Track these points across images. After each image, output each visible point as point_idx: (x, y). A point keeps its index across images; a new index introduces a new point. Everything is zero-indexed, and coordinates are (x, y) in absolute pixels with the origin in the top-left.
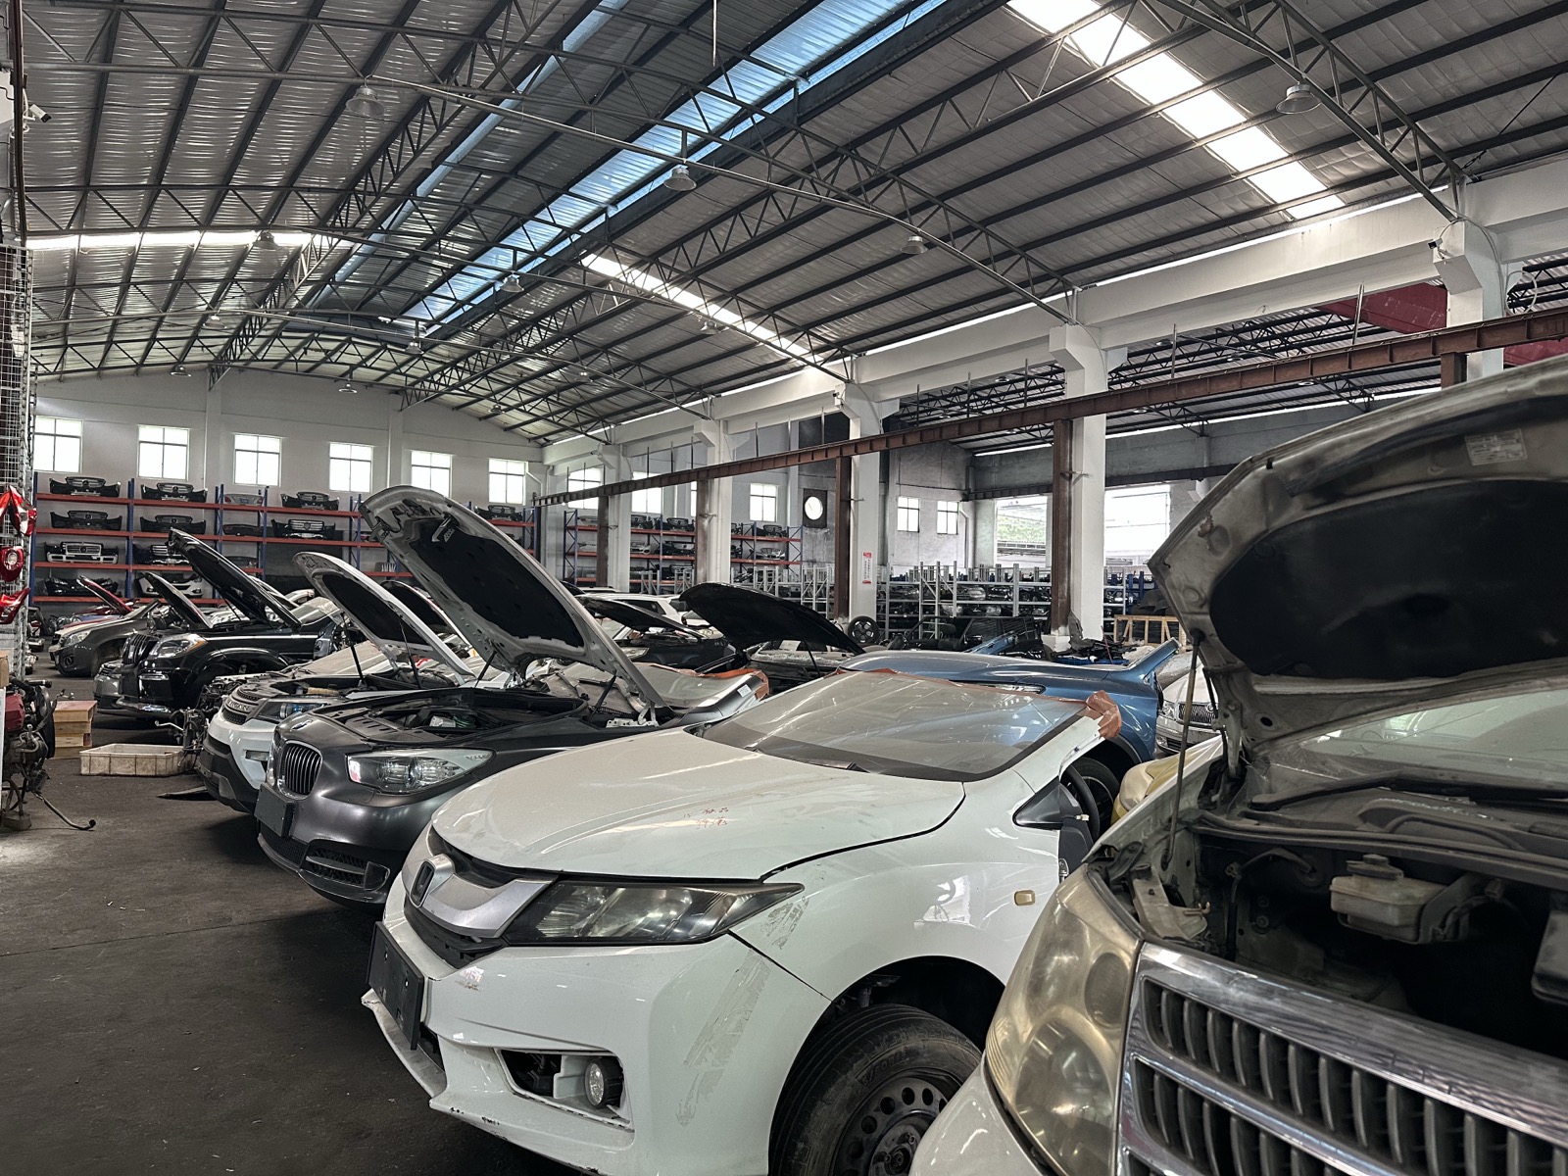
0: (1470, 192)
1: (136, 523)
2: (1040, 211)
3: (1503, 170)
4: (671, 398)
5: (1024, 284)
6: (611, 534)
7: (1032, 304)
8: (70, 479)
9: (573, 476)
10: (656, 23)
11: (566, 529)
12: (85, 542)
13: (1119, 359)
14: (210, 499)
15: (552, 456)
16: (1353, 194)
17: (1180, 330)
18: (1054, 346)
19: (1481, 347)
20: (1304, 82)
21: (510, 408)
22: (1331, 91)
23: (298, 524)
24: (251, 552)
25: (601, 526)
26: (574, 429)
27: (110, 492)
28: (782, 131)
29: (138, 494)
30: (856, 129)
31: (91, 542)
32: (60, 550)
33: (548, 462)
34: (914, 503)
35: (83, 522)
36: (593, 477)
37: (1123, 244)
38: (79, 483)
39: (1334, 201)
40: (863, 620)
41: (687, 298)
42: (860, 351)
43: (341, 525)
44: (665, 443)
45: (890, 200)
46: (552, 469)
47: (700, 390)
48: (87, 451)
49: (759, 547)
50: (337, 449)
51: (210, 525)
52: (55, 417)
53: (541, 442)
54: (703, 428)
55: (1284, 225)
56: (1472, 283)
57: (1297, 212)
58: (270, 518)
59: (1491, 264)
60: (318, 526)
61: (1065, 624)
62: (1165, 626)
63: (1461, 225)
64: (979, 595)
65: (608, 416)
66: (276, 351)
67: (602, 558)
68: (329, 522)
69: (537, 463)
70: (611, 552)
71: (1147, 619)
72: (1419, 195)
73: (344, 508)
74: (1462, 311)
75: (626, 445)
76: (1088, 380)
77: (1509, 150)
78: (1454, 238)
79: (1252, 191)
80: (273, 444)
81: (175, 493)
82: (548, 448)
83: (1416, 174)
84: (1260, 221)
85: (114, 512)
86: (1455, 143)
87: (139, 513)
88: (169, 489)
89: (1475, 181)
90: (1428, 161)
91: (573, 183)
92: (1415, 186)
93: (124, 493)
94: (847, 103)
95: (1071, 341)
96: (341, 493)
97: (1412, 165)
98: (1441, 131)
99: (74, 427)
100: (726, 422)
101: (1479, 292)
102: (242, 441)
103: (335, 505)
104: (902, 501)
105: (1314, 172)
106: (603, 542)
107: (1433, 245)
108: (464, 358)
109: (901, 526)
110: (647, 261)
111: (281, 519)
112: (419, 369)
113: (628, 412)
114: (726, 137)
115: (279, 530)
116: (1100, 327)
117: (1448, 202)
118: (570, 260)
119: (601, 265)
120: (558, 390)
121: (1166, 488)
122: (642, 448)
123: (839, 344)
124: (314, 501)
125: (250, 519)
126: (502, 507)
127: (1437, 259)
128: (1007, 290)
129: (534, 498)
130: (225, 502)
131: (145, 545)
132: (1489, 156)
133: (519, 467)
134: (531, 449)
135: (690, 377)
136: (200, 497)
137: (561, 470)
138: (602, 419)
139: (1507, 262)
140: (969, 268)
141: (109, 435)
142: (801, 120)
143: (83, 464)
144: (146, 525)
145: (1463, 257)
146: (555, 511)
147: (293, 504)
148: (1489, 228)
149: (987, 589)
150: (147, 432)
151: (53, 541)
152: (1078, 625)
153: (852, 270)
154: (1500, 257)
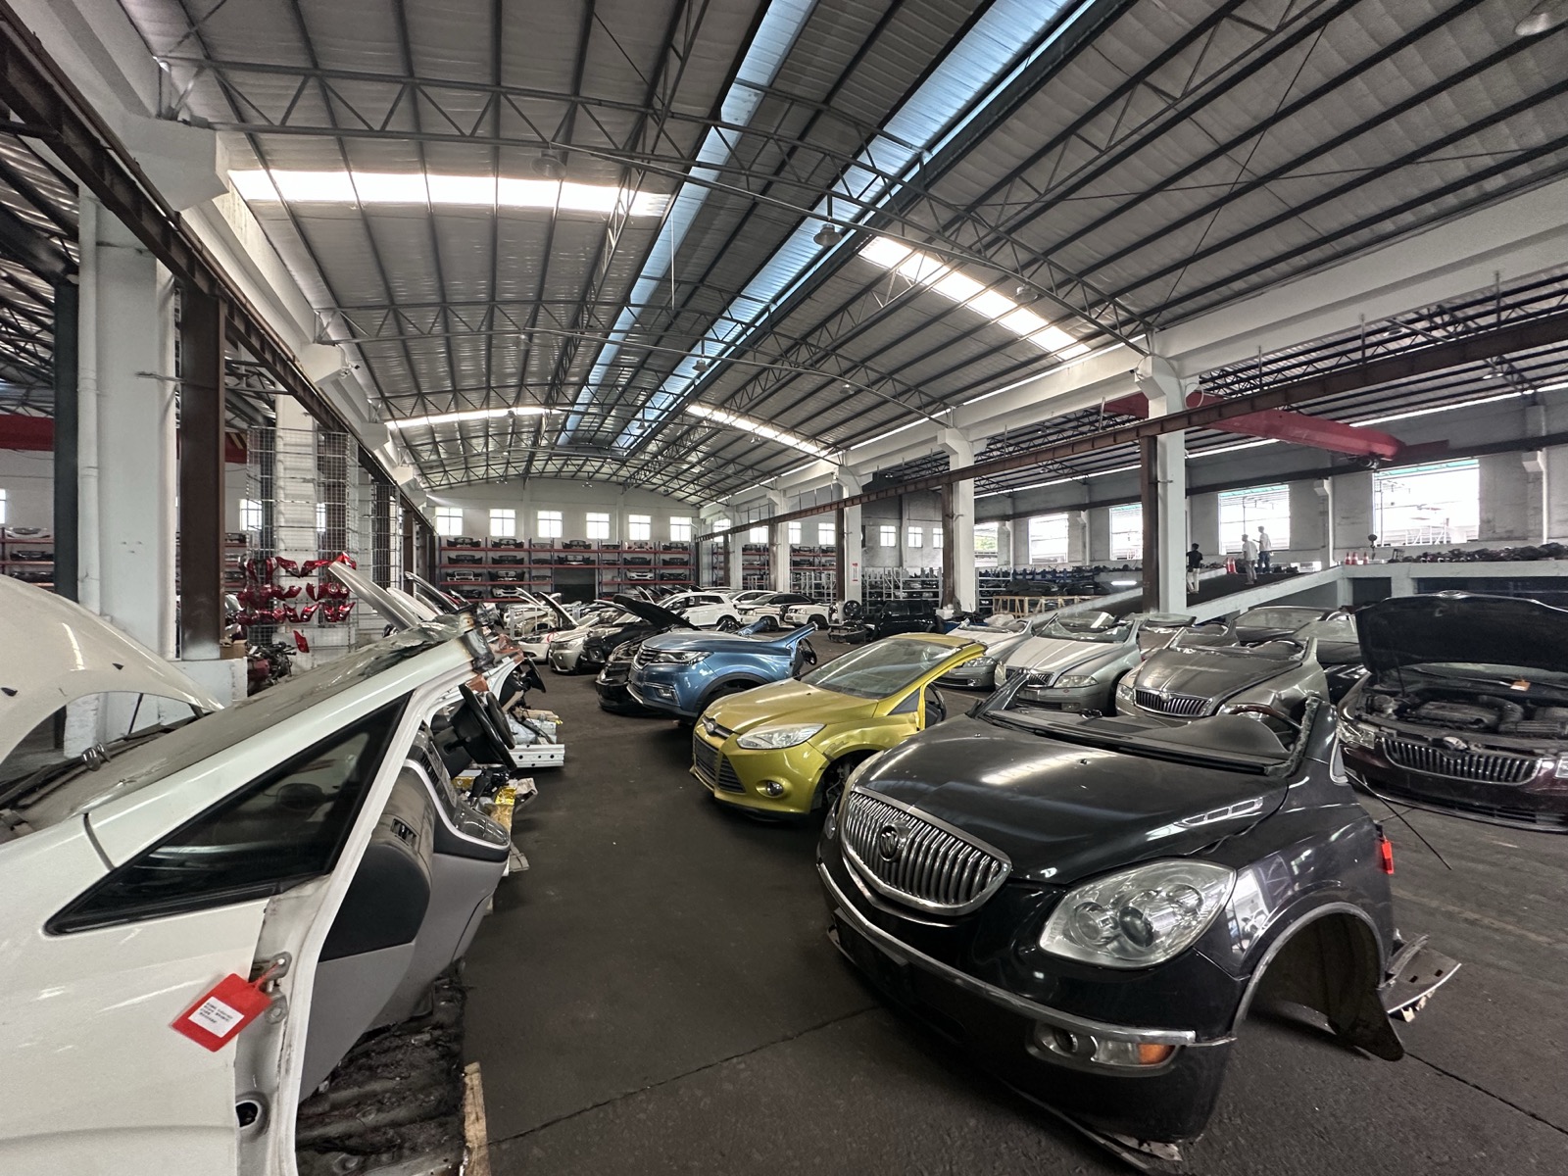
0: (1158, 338)
1: (490, 560)
2: (917, 365)
3: (1177, 322)
4: (754, 480)
5: (919, 408)
6: (731, 556)
7: (927, 419)
8: (456, 539)
9: (716, 523)
10: (686, 283)
11: (713, 554)
12: (465, 571)
13: (981, 447)
14: (526, 546)
15: (703, 514)
16: (1094, 342)
17: (1009, 429)
18: (940, 442)
19: (1163, 431)
20: (1028, 283)
21: (676, 490)
22: (1051, 289)
23: (570, 558)
24: (548, 573)
25: (726, 551)
26: (711, 499)
27: (476, 545)
28: (765, 334)
29: (489, 546)
30: (805, 328)
31: (468, 570)
32: (453, 575)
33: (702, 517)
34: (919, 530)
35: (463, 561)
36: (725, 524)
37: (972, 381)
38: (460, 541)
39: (1083, 348)
40: (852, 602)
41: (744, 424)
42: (847, 448)
43: (593, 557)
44: (756, 504)
45: (831, 366)
46: (704, 521)
47: (769, 474)
48: (466, 523)
49: (823, 560)
50: (590, 516)
51: (526, 559)
52: (450, 507)
53: (698, 506)
54: (773, 496)
55: (1058, 364)
56: (1160, 393)
57: (1064, 355)
58: (556, 554)
59: (1174, 380)
60: (580, 558)
61: (951, 602)
62: (1017, 602)
63: (1149, 358)
64: (918, 586)
65: (728, 490)
66: (550, 468)
67: (727, 570)
68: (586, 555)
69: (696, 518)
70: (732, 565)
71: (1009, 598)
72: (1123, 344)
73: (594, 547)
74: (1157, 410)
75: (737, 506)
76: (962, 460)
77: (1178, 310)
78: (1145, 367)
79: (1032, 347)
80: (558, 515)
81: (508, 544)
82: (702, 510)
83: (1117, 332)
84: (1044, 362)
85: (478, 555)
86: (1145, 309)
87: (491, 554)
88: (504, 542)
89: (1161, 330)
90: (1124, 323)
91: (674, 369)
92: (1118, 339)
93: (483, 545)
94: (793, 315)
95: (950, 439)
96: (593, 540)
97: (1114, 327)
98: (1133, 302)
99: (458, 511)
100: (785, 491)
101: (1164, 398)
102: (542, 514)
103: (589, 546)
104: (911, 529)
105: (1068, 332)
106: (727, 561)
107: (1132, 371)
108: (647, 464)
109: (911, 544)
110: (720, 406)
111: (562, 555)
112: (624, 472)
113: (737, 487)
114: (738, 343)
115: (562, 561)
116: (968, 429)
117: (1144, 347)
118: (680, 410)
119: (695, 410)
120: (698, 478)
121: (1065, 516)
122: (745, 507)
123: (834, 445)
124: (578, 545)
125: (546, 556)
126: (677, 543)
127: (1137, 380)
128: (910, 412)
129: (695, 537)
130: (534, 547)
131: (493, 571)
132: (1166, 314)
133: (687, 521)
134: (693, 511)
135: (764, 466)
136: (519, 546)
137: (708, 522)
138: (724, 492)
139: (1184, 378)
140: (886, 402)
141: (475, 514)
142: (772, 327)
143: (464, 531)
144: (495, 561)
145: (1151, 378)
146: (706, 544)
147: (567, 547)
148: (1171, 358)
149: (923, 582)
150: (494, 513)
151: (450, 571)
152: (959, 603)
153: (829, 404)
154: (1179, 375)
